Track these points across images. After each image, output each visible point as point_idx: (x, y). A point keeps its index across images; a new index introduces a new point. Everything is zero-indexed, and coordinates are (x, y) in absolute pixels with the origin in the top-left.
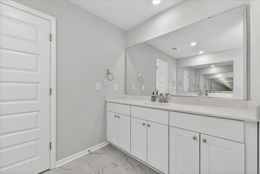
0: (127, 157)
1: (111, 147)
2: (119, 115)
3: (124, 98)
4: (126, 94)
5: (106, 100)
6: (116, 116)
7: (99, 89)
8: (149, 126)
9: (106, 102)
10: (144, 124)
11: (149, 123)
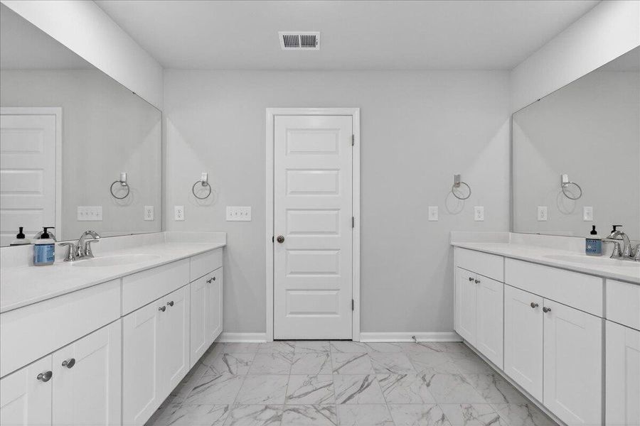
0: (496, 377)
1: (464, 348)
2: (479, 278)
3: (505, 241)
4: (512, 229)
5: (453, 243)
6: (470, 279)
7: (436, 218)
8: (545, 310)
9: (453, 246)
10: (533, 305)
11: (548, 304)
